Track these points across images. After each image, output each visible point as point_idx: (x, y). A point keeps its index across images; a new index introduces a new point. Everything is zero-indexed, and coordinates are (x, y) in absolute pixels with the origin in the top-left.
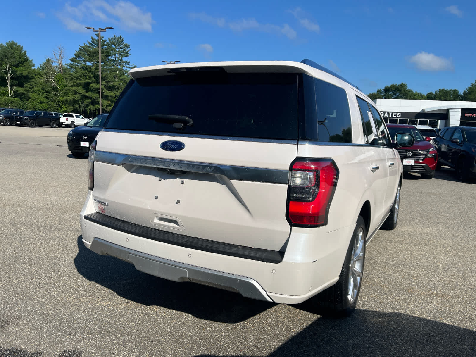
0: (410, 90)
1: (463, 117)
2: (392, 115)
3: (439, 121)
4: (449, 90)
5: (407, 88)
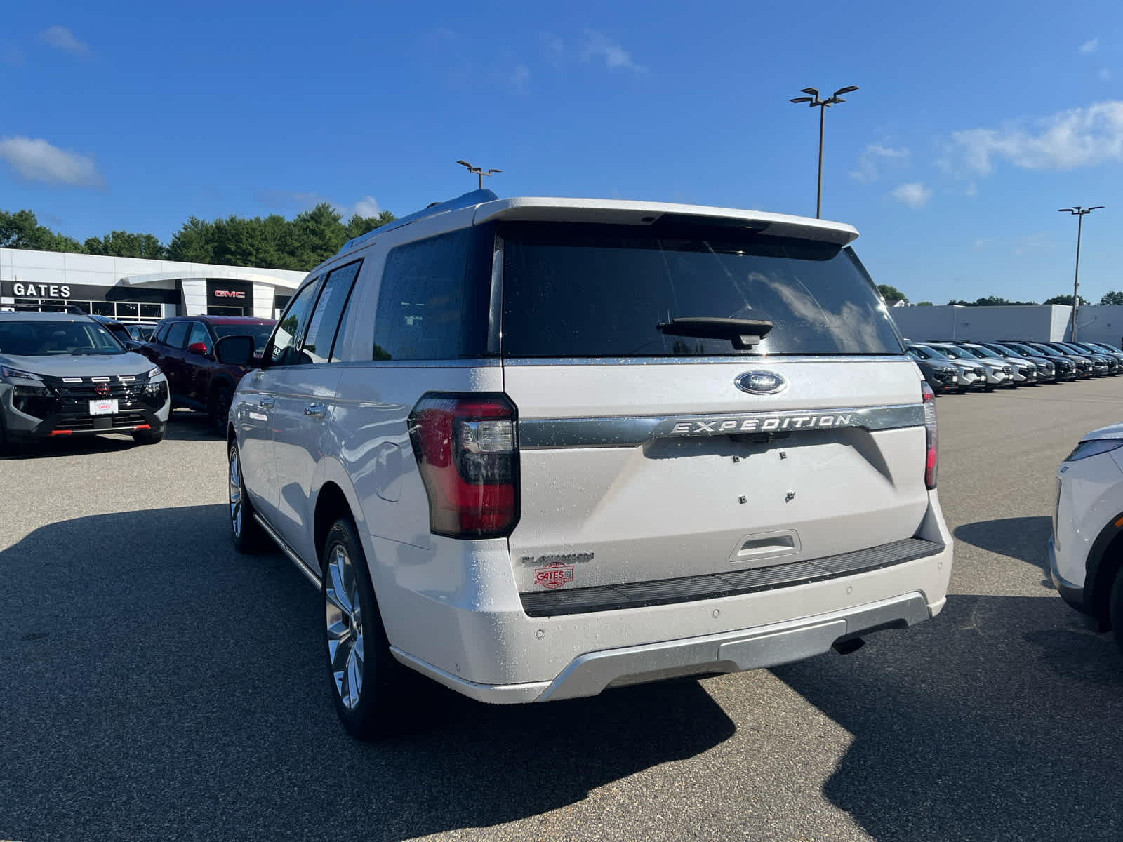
0: (45, 228)
1: (211, 298)
2: (47, 290)
3: (163, 306)
4: (136, 236)
5: (36, 224)
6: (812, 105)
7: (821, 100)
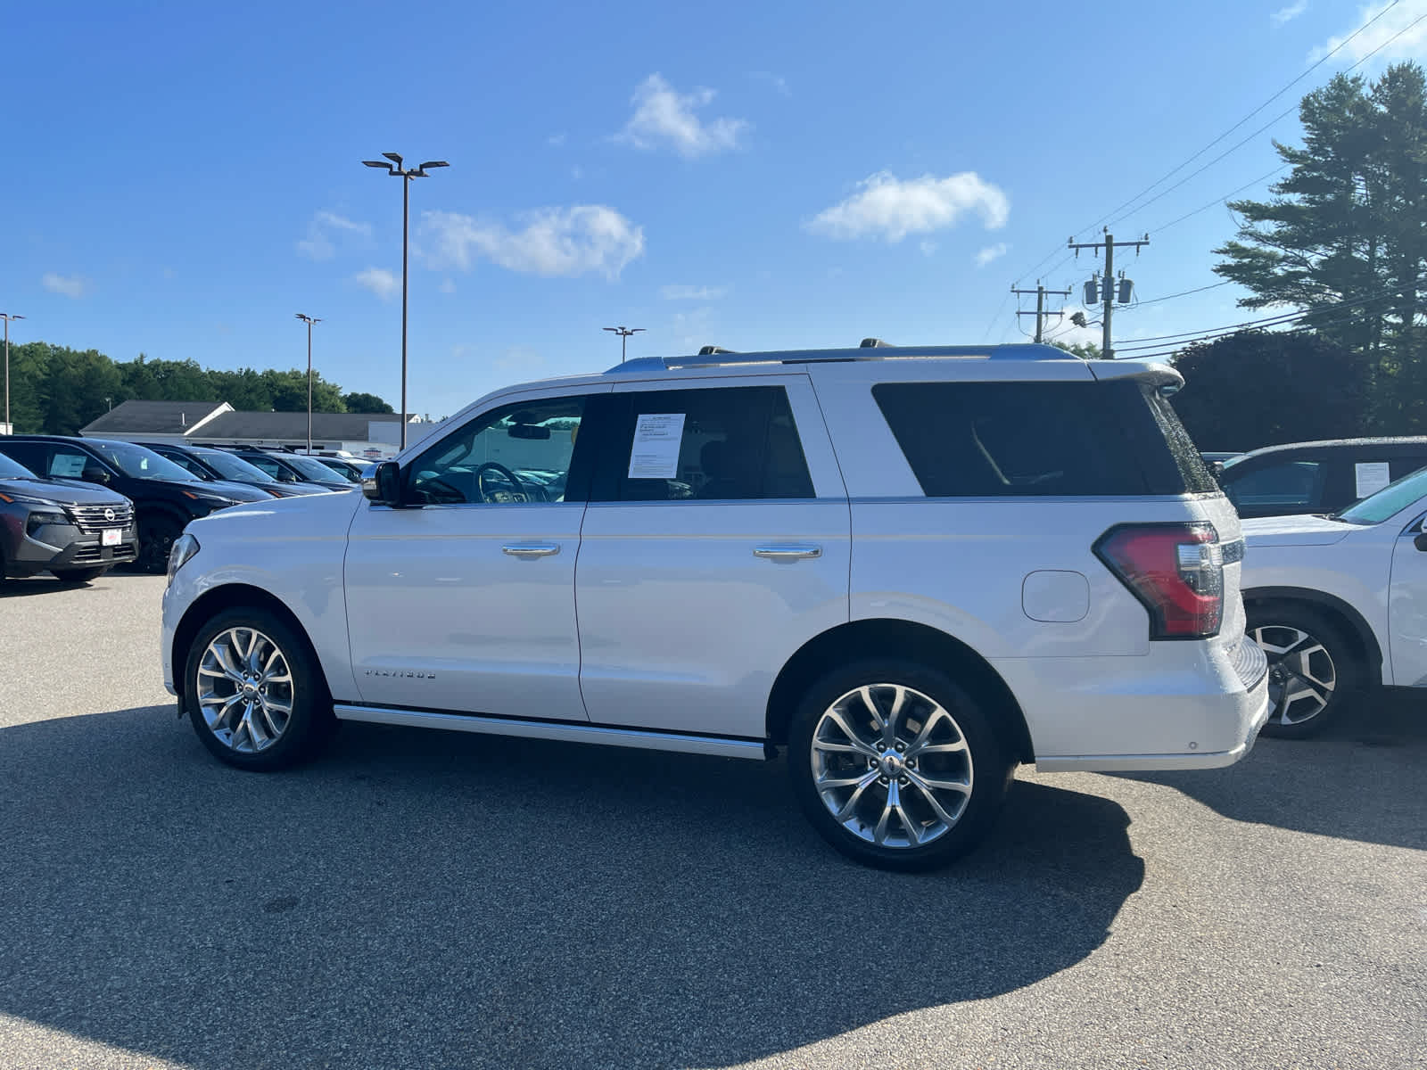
6: (392, 173)
7: (405, 170)
